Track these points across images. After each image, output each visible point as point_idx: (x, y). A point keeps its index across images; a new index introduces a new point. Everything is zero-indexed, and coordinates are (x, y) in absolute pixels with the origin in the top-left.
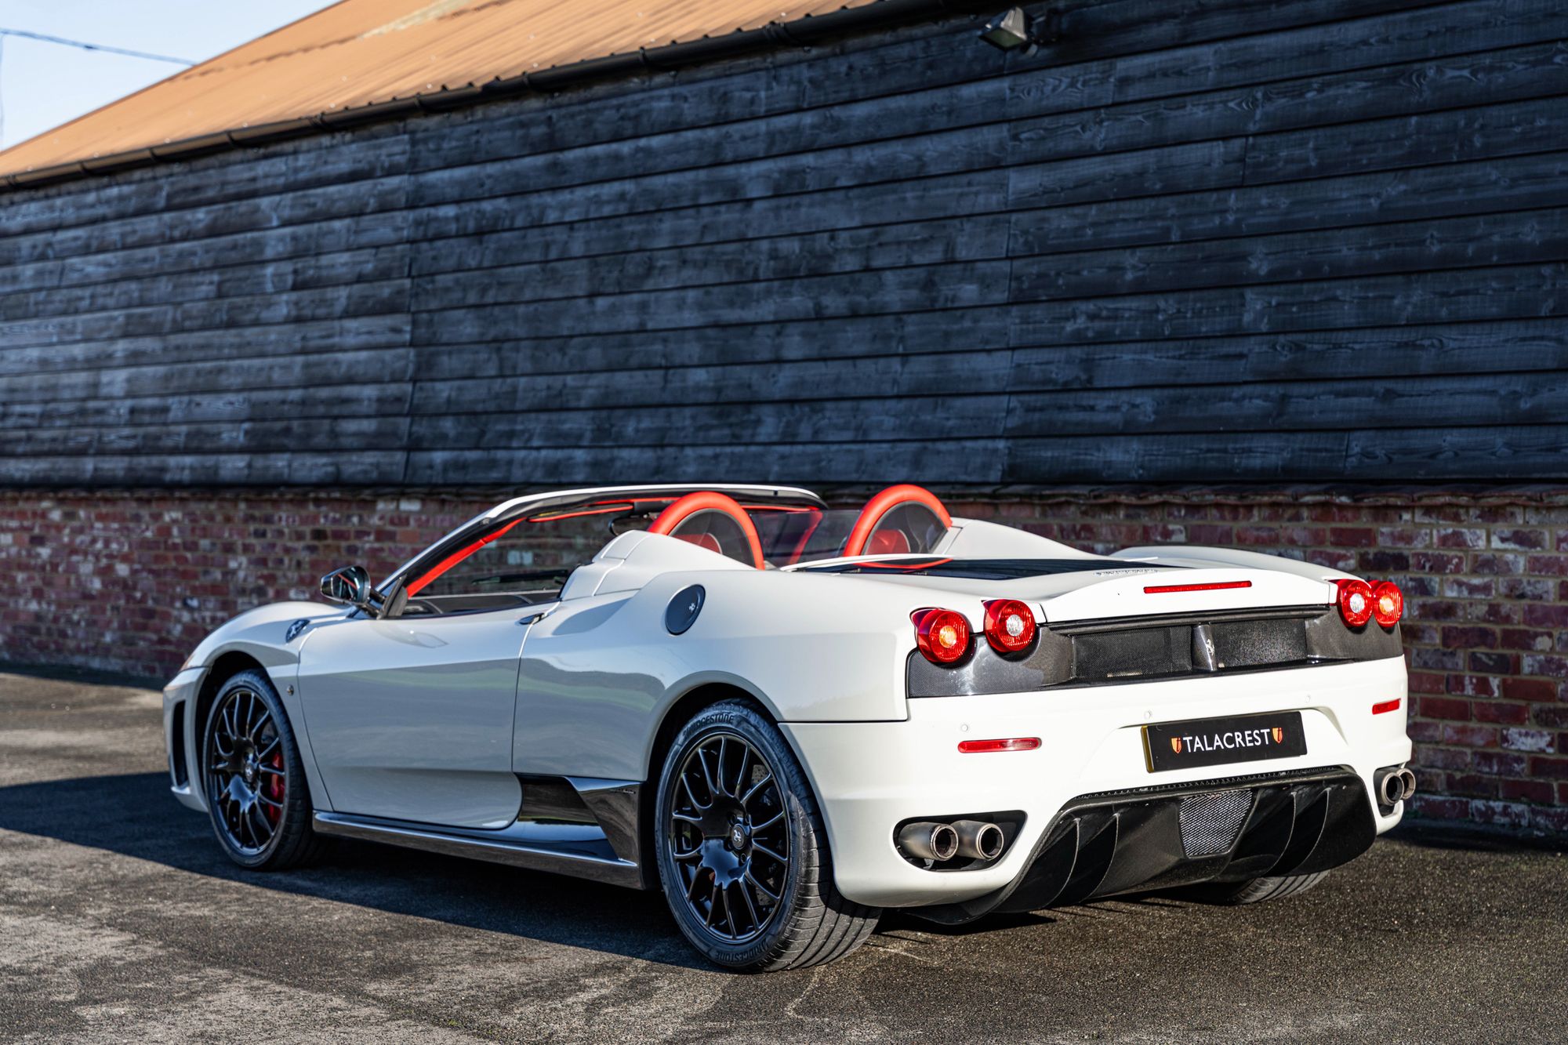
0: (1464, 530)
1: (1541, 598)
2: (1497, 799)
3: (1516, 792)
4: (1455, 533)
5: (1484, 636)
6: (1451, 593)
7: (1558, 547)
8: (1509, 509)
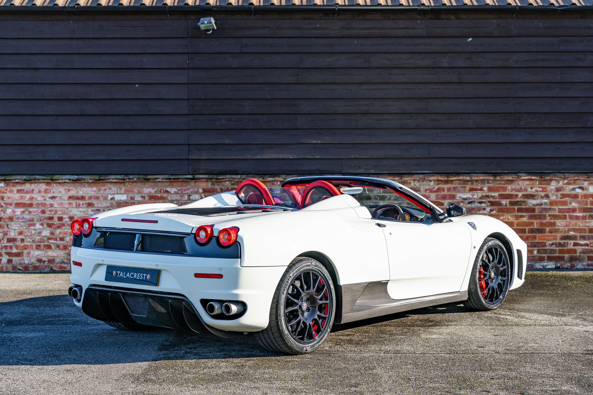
7: (426, 192)
8: (408, 181)
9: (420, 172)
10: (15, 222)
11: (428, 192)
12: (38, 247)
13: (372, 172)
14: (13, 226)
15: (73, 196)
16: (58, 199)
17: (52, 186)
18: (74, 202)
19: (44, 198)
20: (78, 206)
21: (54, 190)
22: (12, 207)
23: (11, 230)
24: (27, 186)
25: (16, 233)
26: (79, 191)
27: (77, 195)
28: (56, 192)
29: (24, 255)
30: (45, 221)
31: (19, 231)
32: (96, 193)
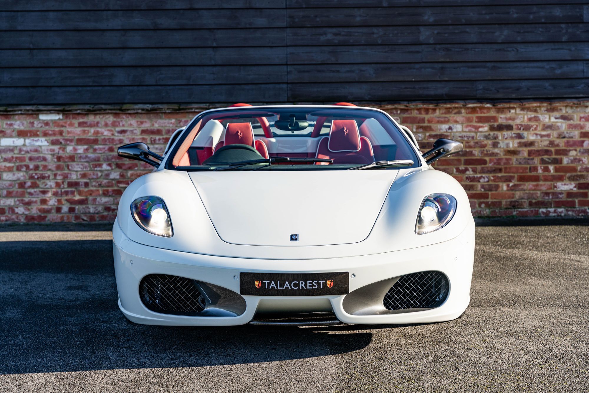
0: (540, 116)
1: (572, 137)
2: (551, 207)
3: (559, 204)
4: (535, 117)
5: (547, 152)
6: (532, 138)
7: (580, 120)
8: (559, 108)
9: (572, 96)
10: (77, 161)
11: (583, 121)
12: (106, 194)
13: (512, 97)
14: (75, 167)
15: (147, 130)
16: (128, 133)
17: (121, 118)
18: (148, 137)
19: (112, 133)
20: (153, 142)
21: (124, 123)
22: (73, 144)
23: (72, 172)
24: (91, 119)
25: (78, 175)
26: (155, 123)
27: (152, 128)
28: (126, 125)
29: (89, 202)
30: (113, 160)
31: (82, 173)
32: (175, 126)
